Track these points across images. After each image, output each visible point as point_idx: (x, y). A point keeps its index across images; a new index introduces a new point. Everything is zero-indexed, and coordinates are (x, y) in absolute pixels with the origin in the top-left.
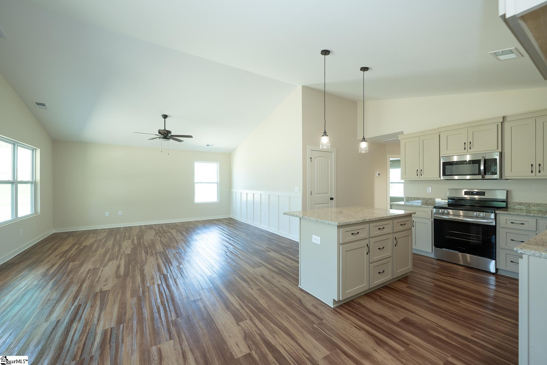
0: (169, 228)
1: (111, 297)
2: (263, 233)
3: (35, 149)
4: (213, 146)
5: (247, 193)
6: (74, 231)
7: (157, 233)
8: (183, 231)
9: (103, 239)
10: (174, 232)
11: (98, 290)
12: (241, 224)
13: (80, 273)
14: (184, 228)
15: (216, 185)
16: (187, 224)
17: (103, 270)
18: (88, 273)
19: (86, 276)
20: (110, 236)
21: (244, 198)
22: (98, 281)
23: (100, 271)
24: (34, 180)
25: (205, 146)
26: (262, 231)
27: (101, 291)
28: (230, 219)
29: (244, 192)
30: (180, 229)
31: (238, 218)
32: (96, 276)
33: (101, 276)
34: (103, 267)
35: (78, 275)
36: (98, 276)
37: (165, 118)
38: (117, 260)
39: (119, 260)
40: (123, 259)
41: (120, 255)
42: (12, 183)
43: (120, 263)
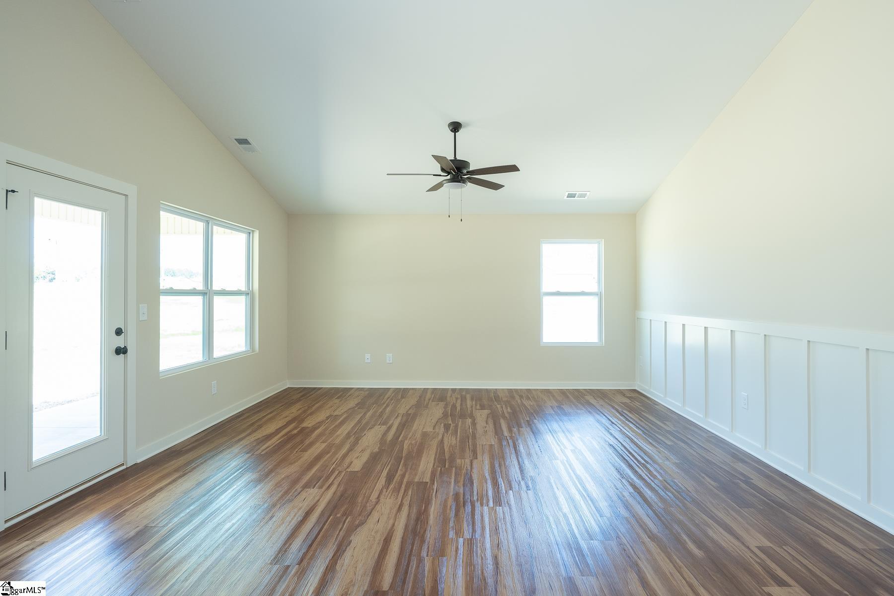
0: (478, 403)
2: (740, 467)
3: (253, 231)
4: (583, 196)
5: (684, 325)
6: (315, 388)
7: (445, 415)
8: (504, 417)
9: (341, 415)
10: (481, 416)
12: (666, 415)
14: (509, 410)
15: (594, 301)
16: (521, 397)
20: (359, 408)
21: (675, 338)
24: (251, 289)
25: (565, 197)
26: (738, 455)
28: (633, 395)
29: (676, 321)
30: (500, 410)
31: (656, 394)
37: (455, 130)
38: (321, 487)
39: (324, 488)
40: (333, 489)
41: (337, 472)
42: (203, 293)
43: (319, 500)
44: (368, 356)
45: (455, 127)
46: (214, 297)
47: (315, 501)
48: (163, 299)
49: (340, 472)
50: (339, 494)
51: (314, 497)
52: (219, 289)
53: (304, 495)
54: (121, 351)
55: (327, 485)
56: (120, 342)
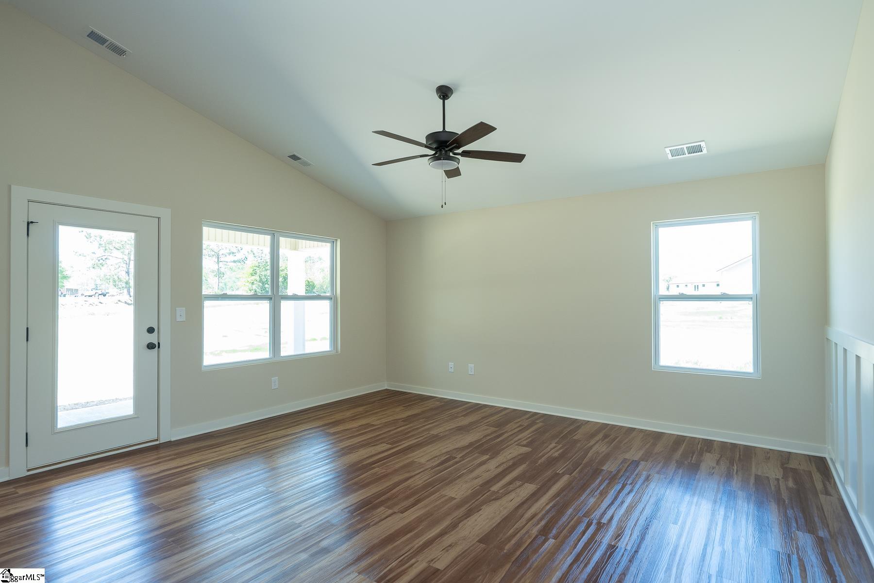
3: (335, 240)
24: (334, 294)
37: (443, 96)
42: (270, 299)
44: (451, 364)
45: (444, 92)
46: (282, 301)
48: (207, 304)
52: (291, 294)
54: (151, 346)
56: (153, 338)
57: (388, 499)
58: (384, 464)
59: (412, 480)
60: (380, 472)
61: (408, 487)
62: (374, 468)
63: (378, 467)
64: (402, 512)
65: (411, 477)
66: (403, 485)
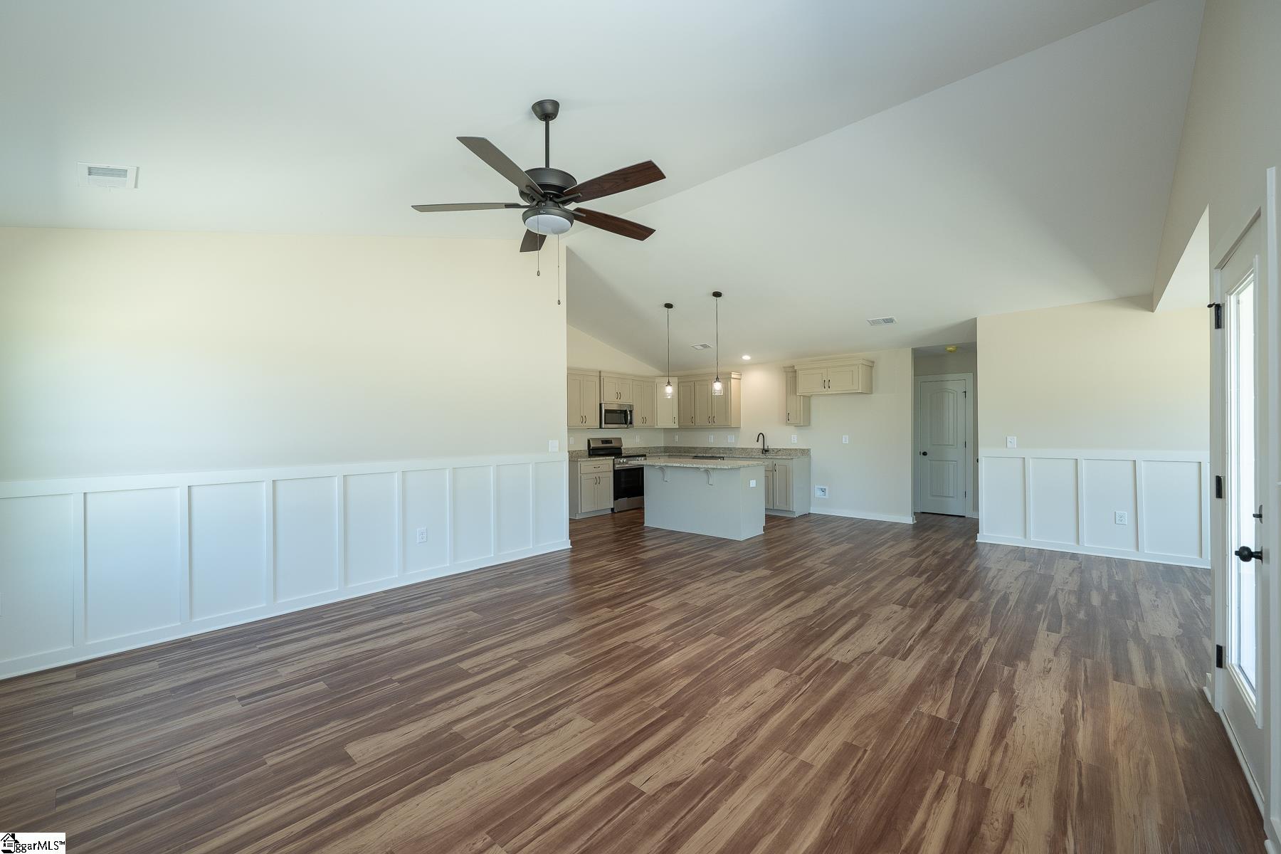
1: (897, 596)
11: (908, 610)
13: (927, 657)
17: (880, 643)
18: (911, 649)
19: (916, 642)
22: (902, 623)
23: (885, 643)
27: (904, 606)
32: (899, 633)
33: (890, 631)
34: (873, 651)
35: (931, 653)
36: (895, 632)
38: (829, 660)
39: (825, 658)
40: (816, 654)
41: (804, 675)
43: (833, 646)
47: (837, 647)
49: (799, 674)
50: (811, 647)
51: (838, 651)
53: (850, 657)
55: (821, 660)
57: (639, 657)
58: (646, 717)
59: (607, 681)
60: (652, 697)
61: (615, 670)
62: (662, 707)
63: (655, 710)
64: (626, 643)
65: (608, 685)
66: (620, 674)
